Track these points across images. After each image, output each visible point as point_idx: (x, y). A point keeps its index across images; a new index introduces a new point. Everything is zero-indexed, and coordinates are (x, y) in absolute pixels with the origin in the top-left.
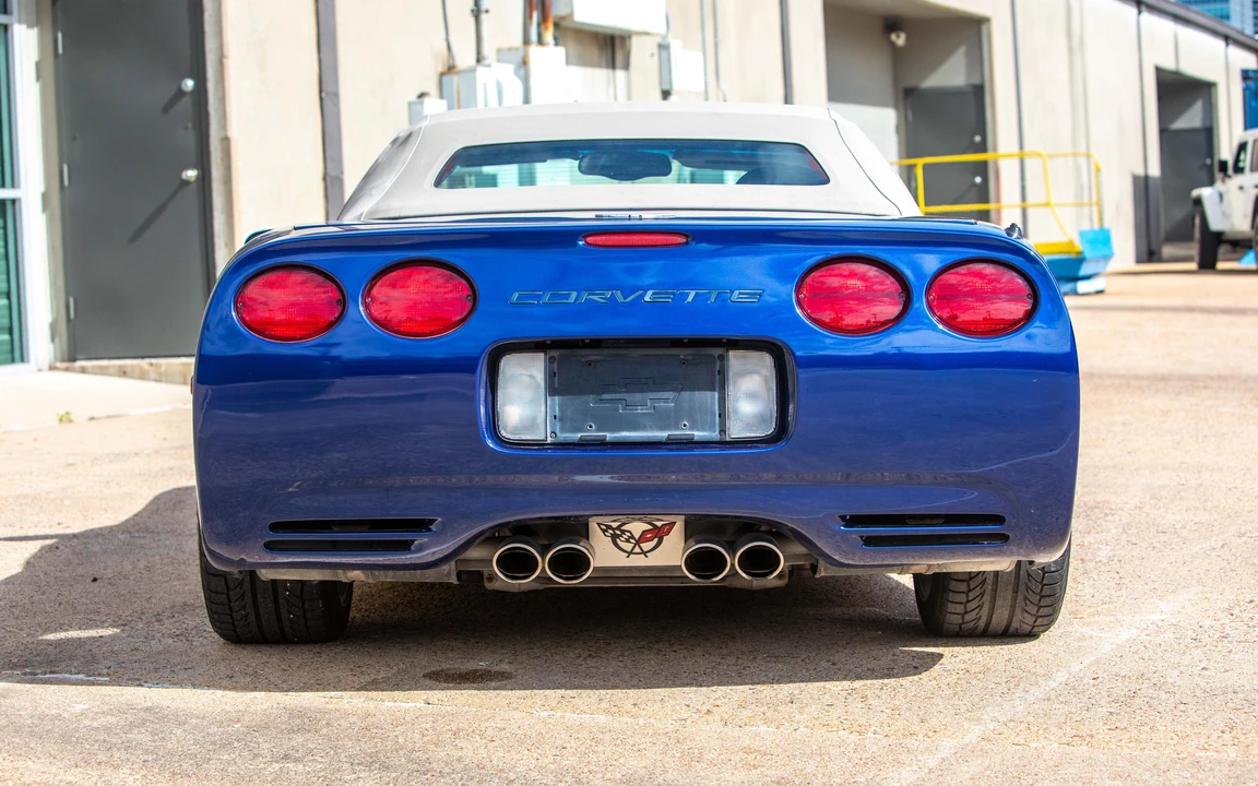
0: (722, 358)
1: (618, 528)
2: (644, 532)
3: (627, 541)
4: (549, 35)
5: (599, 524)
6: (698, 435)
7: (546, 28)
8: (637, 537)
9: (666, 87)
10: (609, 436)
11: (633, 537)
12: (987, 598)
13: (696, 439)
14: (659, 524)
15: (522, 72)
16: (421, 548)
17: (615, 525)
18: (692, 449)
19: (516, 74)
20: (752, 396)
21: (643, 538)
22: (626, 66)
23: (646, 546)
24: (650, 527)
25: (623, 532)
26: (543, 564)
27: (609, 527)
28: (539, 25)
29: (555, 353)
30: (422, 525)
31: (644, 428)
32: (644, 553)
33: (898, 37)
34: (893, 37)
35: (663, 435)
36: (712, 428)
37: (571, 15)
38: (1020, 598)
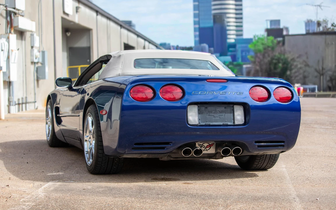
0: (233, 107)
1: (202, 145)
2: (207, 146)
3: (204, 148)
4: (12, 31)
5: (198, 144)
6: (229, 123)
7: (12, 29)
8: (206, 147)
9: (32, 45)
10: (211, 124)
11: (205, 147)
12: (263, 161)
13: (229, 124)
14: (210, 144)
15: (7, 40)
16: (167, 149)
17: (201, 144)
18: (227, 126)
19: (6, 41)
20: (239, 115)
21: (207, 147)
22: (25, 40)
23: (207, 149)
24: (209, 144)
25: (203, 146)
26: (193, 153)
27: (200, 144)
28: (10, 28)
29: (199, 105)
30: (168, 143)
31: (218, 122)
32: (207, 150)
33: (68, 33)
34: (67, 33)
35: (221, 123)
36: (231, 122)
37: (18, 26)
38: (270, 161)
